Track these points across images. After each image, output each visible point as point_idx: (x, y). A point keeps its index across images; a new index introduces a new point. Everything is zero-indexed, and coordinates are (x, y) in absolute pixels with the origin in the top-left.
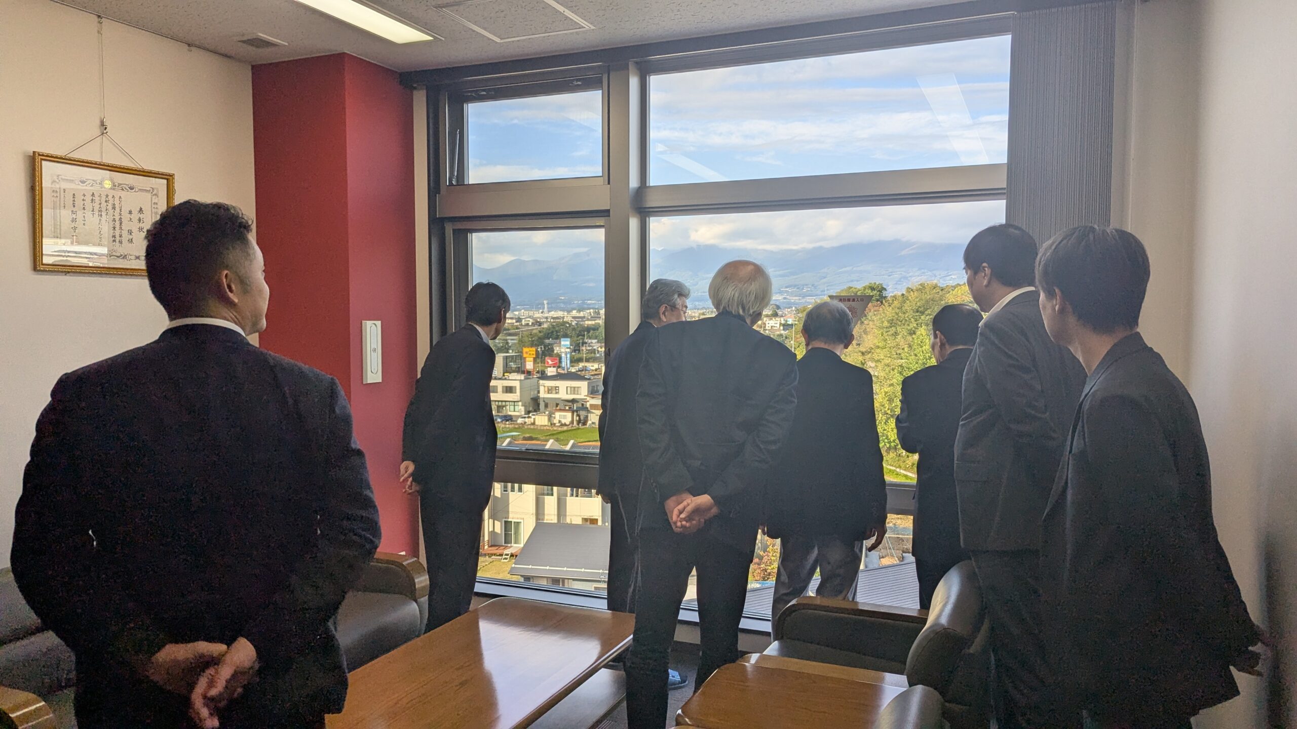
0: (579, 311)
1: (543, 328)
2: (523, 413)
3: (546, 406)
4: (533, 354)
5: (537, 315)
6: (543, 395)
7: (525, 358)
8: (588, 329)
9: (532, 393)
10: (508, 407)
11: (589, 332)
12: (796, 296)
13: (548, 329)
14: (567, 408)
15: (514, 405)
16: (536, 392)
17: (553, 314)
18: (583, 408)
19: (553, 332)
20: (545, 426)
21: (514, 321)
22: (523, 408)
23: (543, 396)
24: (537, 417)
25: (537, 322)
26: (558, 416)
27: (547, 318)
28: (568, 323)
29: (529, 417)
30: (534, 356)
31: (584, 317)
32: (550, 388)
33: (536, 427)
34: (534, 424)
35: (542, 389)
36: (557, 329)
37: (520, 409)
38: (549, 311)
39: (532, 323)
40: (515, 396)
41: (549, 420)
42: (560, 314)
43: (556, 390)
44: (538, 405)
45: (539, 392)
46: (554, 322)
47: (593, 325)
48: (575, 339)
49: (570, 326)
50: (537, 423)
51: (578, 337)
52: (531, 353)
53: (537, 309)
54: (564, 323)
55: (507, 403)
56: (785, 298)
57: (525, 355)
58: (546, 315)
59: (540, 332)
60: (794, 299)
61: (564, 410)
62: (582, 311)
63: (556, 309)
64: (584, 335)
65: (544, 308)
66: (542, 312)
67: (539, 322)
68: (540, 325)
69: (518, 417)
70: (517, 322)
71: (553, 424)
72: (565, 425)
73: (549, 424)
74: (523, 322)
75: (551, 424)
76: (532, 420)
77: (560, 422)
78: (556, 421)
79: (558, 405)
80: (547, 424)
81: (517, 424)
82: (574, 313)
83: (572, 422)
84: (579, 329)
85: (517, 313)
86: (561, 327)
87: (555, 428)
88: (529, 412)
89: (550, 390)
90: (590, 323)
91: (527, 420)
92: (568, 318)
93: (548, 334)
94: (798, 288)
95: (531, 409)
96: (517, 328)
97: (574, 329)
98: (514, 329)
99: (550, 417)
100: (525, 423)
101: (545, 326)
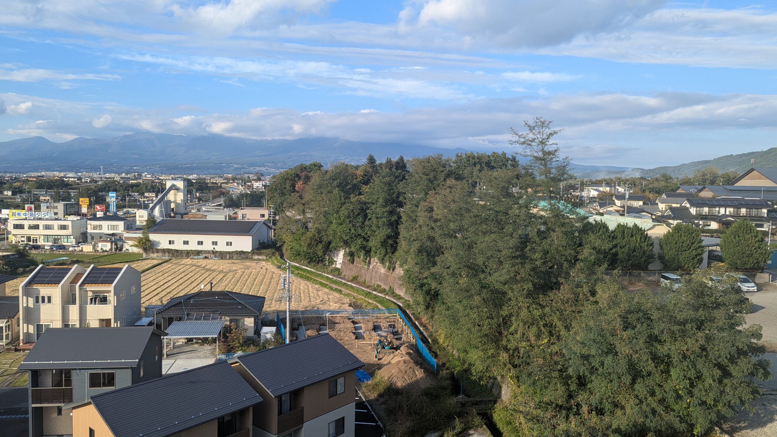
0: (127, 174)
1: (98, 185)
2: (74, 243)
3: (92, 238)
4: (87, 202)
5: (96, 175)
6: (90, 230)
7: (81, 205)
8: (132, 186)
9: (82, 229)
10: (62, 240)
11: (132, 188)
12: (273, 168)
13: (102, 185)
14: (109, 239)
15: (67, 238)
16: (85, 229)
17: (108, 175)
18: (121, 239)
19: (105, 187)
20: (91, 252)
21: (76, 179)
22: (74, 240)
23: (90, 232)
24: (84, 246)
25: (93, 180)
26: (100, 246)
27: (101, 178)
28: (117, 181)
29: (78, 247)
30: (88, 204)
31: (129, 178)
32: (95, 226)
33: (83, 253)
34: (82, 251)
35: (89, 227)
36: (109, 185)
37: (72, 241)
38: (104, 174)
39: (90, 181)
40: (69, 232)
41: (94, 248)
42: (113, 175)
43: (100, 227)
44: (87, 237)
45: (87, 229)
46: (106, 181)
47: (135, 183)
48: (122, 192)
49: (118, 184)
50: (84, 250)
51: (124, 191)
52: (86, 201)
53: (96, 171)
54: (114, 182)
55: (62, 237)
56: (267, 170)
57: (81, 203)
58: (102, 176)
59: (96, 187)
60: (272, 170)
61: (106, 241)
62: (129, 174)
63: (110, 172)
64: (129, 190)
65: (100, 171)
66: (99, 174)
67: (95, 180)
68: (96, 183)
69: (69, 246)
70: (78, 180)
71: (97, 251)
72: (106, 251)
73: (94, 251)
74: (83, 180)
75: (95, 251)
76: (80, 248)
77: (102, 249)
78: (99, 249)
79: (102, 238)
80: (91, 250)
81: (69, 251)
82: (123, 175)
83: (111, 249)
84: (125, 186)
85: (80, 174)
86: (112, 184)
87: (98, 254)
88: (79, 243)
89: (95, 228)
90: (133, 181)
91: (76, 248)
92: (117, 178)
93: (102, 188)
94: (275, 164)
95: (81, 240)
96: (78, 185)
97: (121, 186)
98: (76, 185)
99: (94, 247)
100: (75, 250)
101: (100, 183)
